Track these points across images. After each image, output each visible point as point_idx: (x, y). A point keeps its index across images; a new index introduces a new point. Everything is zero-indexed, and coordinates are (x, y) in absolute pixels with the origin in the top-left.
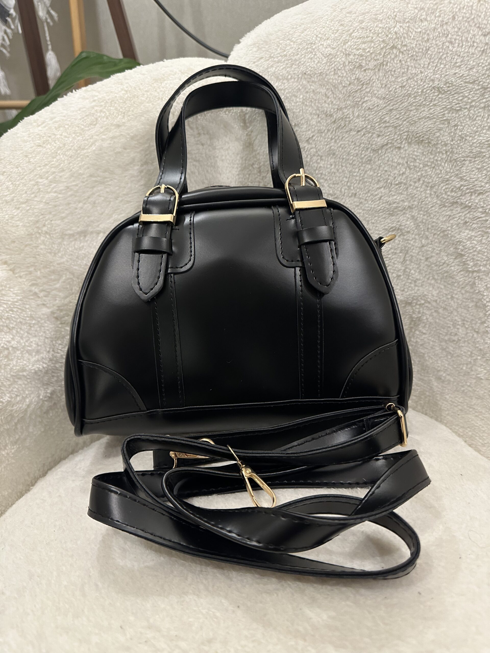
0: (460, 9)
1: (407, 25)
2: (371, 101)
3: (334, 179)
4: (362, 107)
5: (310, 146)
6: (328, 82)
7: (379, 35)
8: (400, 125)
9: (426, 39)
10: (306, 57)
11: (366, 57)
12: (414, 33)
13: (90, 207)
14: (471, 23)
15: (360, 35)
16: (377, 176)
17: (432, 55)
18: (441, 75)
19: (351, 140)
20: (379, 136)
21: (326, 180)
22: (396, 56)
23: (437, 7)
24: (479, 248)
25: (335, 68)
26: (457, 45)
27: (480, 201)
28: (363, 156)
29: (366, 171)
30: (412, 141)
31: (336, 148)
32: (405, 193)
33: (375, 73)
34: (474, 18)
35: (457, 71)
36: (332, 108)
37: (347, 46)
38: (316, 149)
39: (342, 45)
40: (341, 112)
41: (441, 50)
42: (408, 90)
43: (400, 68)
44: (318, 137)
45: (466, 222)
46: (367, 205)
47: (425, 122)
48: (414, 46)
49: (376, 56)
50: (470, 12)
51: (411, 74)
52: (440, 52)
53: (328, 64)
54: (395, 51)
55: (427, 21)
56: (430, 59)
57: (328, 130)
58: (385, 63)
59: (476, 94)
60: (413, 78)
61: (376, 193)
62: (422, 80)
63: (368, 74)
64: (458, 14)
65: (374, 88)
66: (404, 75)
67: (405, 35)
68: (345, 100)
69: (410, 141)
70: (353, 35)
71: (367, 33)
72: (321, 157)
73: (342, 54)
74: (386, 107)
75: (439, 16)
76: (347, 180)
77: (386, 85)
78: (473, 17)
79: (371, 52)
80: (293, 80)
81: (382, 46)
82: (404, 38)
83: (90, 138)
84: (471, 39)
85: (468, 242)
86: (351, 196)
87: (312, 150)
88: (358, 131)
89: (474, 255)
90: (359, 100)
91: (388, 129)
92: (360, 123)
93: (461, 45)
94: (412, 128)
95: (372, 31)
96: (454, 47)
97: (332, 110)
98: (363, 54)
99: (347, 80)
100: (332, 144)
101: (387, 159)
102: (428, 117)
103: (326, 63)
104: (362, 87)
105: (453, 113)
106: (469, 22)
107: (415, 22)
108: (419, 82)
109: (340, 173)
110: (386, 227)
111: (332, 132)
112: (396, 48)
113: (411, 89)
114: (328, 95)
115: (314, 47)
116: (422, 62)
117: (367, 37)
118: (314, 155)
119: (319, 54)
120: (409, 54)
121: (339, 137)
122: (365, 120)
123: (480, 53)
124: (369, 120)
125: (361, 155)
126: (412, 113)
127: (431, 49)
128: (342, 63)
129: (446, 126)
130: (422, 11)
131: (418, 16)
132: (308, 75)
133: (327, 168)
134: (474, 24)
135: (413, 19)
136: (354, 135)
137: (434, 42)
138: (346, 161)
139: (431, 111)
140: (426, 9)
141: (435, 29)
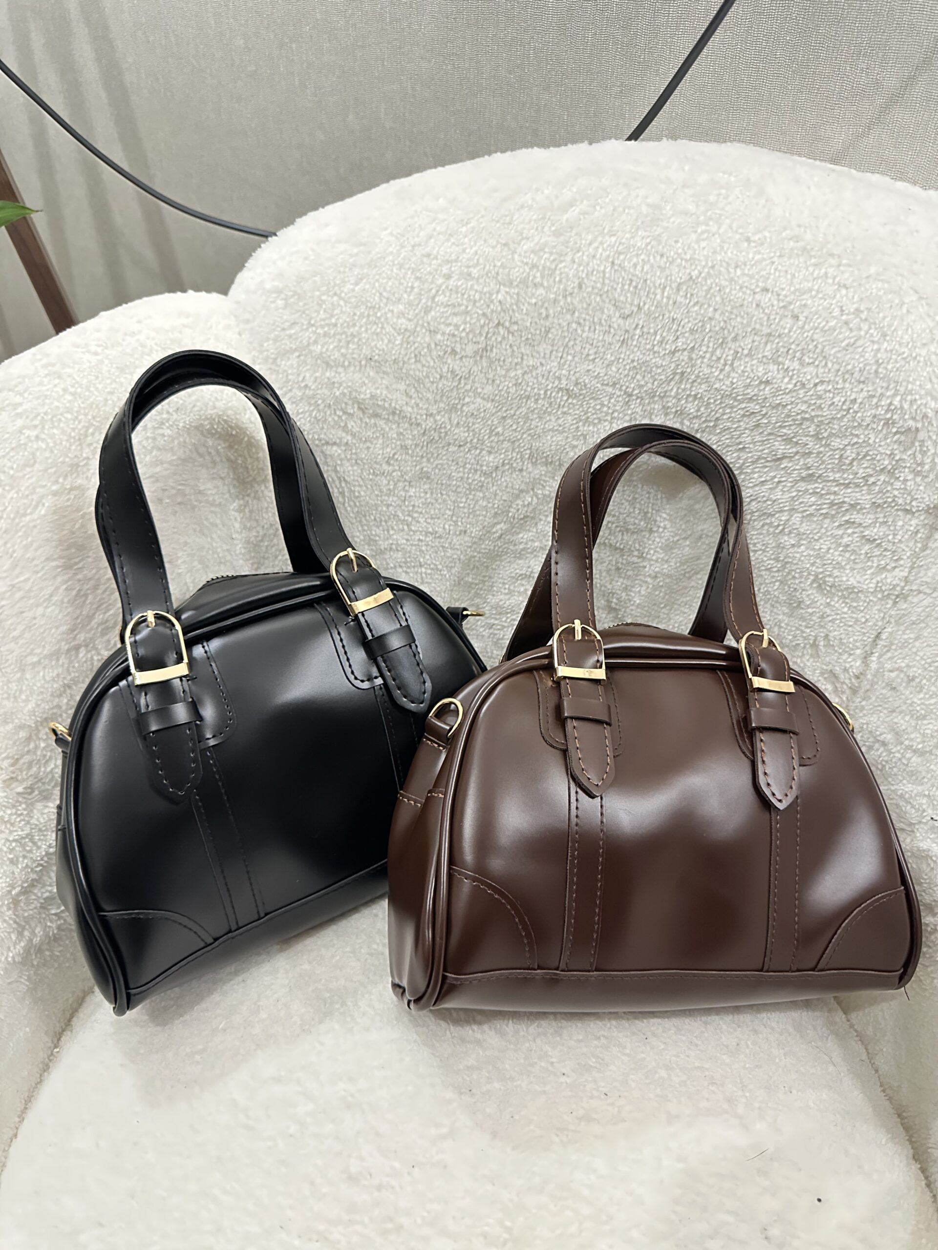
0: (587, 275)
1: (516, 291)
2: (473, 403)
3: (432, 512)
4: (462, 412)
5: (391, 468)
6: (408, 375)
7: (478, 304)
8: (519, 440)
9: (544, 315)
10: (369, 332)
11: (461, 338)
12: (526, 305)
13: (57, 612)
14: (604, 296)
15: (448, 301)
16: (493, 507)
17: (554, 340)
18: (570, 371)
19: (451, 459)
20: (490, 453)
21: (421, 513)
22: (504, 338)
23: (557, 266)
24: (638, 602)
25: (417, 352)
26: (587, 328)
27: (634, 543)
28: (470, 481)
29: (477, 501)
30: (537, 460)
31: (430, 470)
32: (535, 530)
33: (476, 362)
34: (608, 291)
35: (591, 367)
36: (418, 414)
37: (430, 317)
38: (401, 471)
39: (422, 314)
40: (432, 420)
41: (566, 334)
42: (525, 391)
43: (512, 356)
44: (401, 455)
45: (618, 569)
46: (483, 546)
47: (552, 437)
48: (528, 324)
49: (475, 336)
50: (601, 280)
51: (528, 367)
52: (565, 337)
53: (405, 345)
54: (501, 330)
55: (544, 288)
56: (552, 345)
57: (417, 445)
58: (489, 348)
59: (618, 402)
60: (531, 371)
61: (494, 530)
62: (543, 376)
63: (467, 364)
64: (586, 281)
65: (476, 385)
66: (518, 367)
67: (515, 307)
68: (436, 402)
69: (534, 460)
70: (436, 300)
71: (457, 298)
72: (410, 482)
73: (424, 331)
74: (497, 412)
75: (560, 281)
76: (450, 513)
77: (493, 381)
78: (606, 289)
79: (468, 330)
80: (352, 368)
81: (482, 322)
82: (513, 311)
83: (32, 494)
84: (606, 321)
85: (624, 594)
86: (460, 534)
87: (394, 474)
88: (460, 446)
89: (632, 610)
90: (457, 402)
91: (502, 444)
92: (462, 434)
93: (592, 329)
94: (536, 444)
95: (466, 296)
96: (583, 331)
97: (419, 417)
98: (456, 333)
99: (437, 372)
100: (424, 464)
101: (505, 484)
102: (557, 430)
103: (401, 344)
104: (460, 383)
105: (589, 426)
106: (601, 295)
107: (527, 287)
108: (540, 379)
109: (440, 504)
110: (513, 575)
111: (422, 447)
112: (503, 325)
113: (529, 389)
114: (410, 394)
115: (379, 314)
116: (542, 350)
117: (459, 305)
118: (398, 481)
119: (388, 329)
120: (521, 337)
121: (433, 454)
122: (468, 430)
123: (620, 344)
124: (473, 430)
125: (468, 478)
126: (533, 422)
127: (553, 330)
128: (425, 345)
129: (582, 442)
130: (535, 270)
131: (531, 278)
132: (375, 361)
133: (420, 497)
134: (607, 301)
135: (524, 282)
136: (454, 452)
137: (556, 321)
138: (446, 488)
139: (560, 421)
140: (541, 268)
141: (555, 301)
